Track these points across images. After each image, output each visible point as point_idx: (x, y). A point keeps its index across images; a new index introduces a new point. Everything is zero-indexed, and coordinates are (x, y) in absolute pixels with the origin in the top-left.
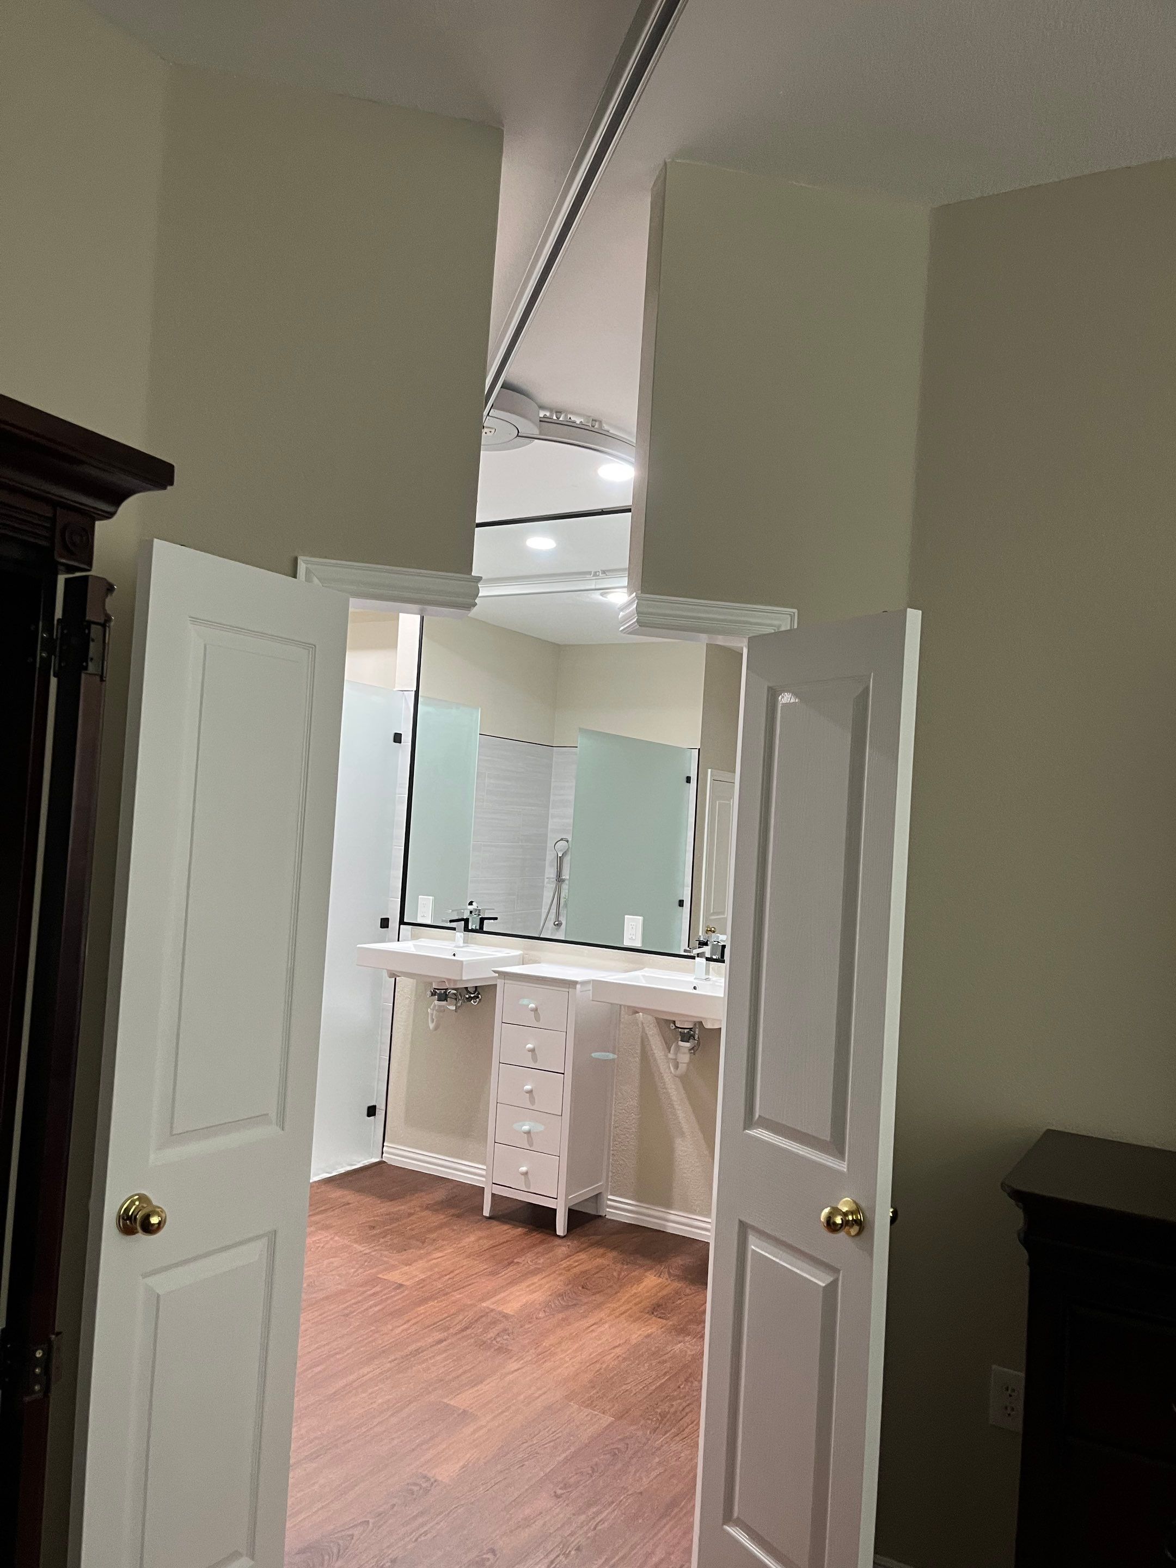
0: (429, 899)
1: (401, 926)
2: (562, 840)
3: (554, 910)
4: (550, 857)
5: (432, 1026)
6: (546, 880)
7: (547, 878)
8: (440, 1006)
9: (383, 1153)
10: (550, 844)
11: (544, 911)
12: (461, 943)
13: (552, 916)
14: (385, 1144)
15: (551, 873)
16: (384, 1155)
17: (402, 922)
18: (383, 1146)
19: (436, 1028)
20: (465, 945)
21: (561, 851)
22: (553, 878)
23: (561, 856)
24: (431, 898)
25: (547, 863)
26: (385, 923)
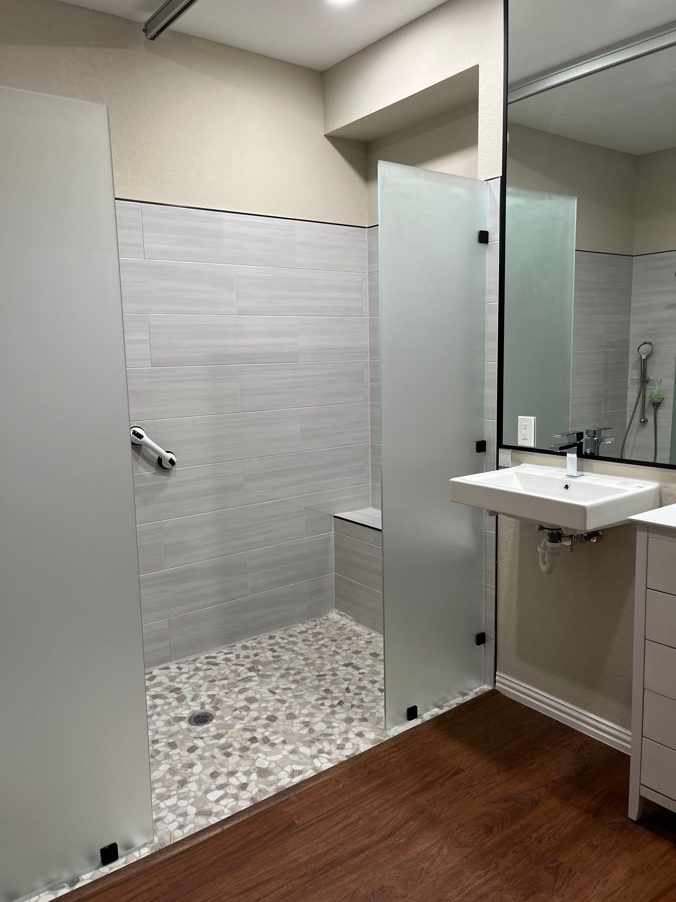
0: (532, 419)
1: (500, 450)
2: (645, 343)
3: (639, 409)
4: (633, 359)
5: (544, 568)
6: (629, 382)
7: (631, 380)
8: (553, 548)
9: (495, 682)
10: (633, 348)
11: (630, 409)
12: (574, 472)
13: (638, 414)
14: (497, 673)
15: (634, 374)
16: (497, 684)
17: (500, 445)
18: (495, 675)
19: (550, 571)
20: (581, 473)
21: (645, 353)
22: (637, 379)
23: (644, 358)
24: (533, 418)
25: (630, 366)
26: (481, 446)
